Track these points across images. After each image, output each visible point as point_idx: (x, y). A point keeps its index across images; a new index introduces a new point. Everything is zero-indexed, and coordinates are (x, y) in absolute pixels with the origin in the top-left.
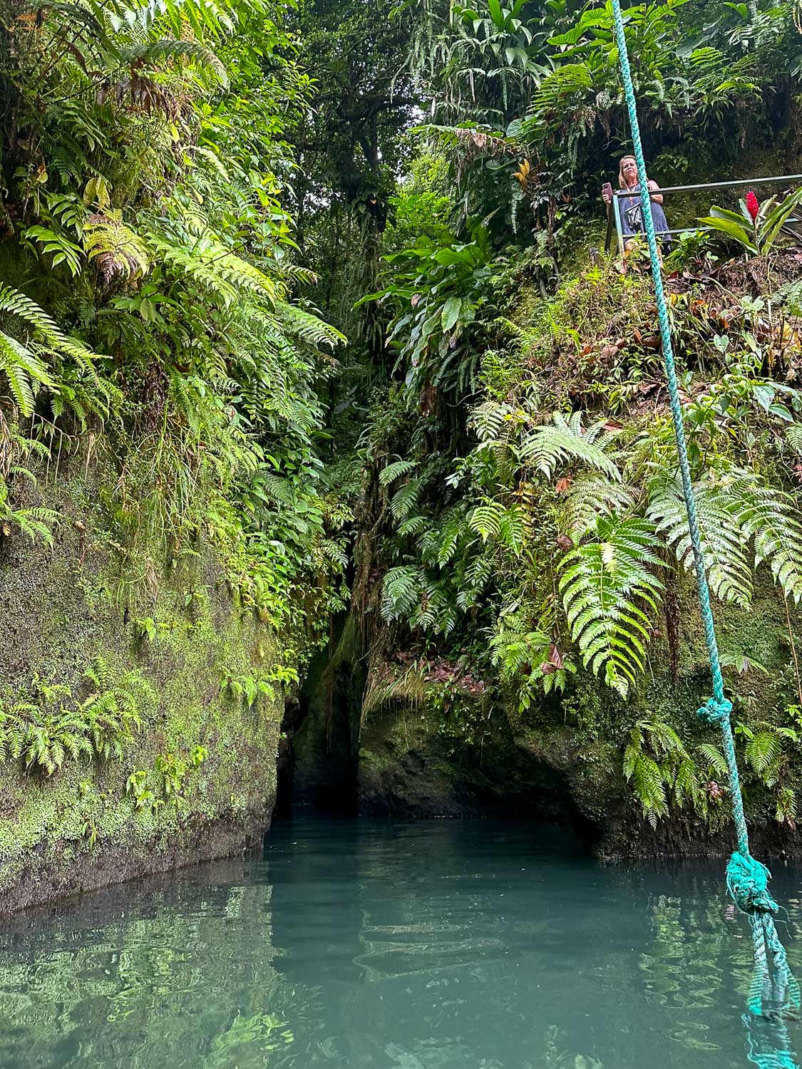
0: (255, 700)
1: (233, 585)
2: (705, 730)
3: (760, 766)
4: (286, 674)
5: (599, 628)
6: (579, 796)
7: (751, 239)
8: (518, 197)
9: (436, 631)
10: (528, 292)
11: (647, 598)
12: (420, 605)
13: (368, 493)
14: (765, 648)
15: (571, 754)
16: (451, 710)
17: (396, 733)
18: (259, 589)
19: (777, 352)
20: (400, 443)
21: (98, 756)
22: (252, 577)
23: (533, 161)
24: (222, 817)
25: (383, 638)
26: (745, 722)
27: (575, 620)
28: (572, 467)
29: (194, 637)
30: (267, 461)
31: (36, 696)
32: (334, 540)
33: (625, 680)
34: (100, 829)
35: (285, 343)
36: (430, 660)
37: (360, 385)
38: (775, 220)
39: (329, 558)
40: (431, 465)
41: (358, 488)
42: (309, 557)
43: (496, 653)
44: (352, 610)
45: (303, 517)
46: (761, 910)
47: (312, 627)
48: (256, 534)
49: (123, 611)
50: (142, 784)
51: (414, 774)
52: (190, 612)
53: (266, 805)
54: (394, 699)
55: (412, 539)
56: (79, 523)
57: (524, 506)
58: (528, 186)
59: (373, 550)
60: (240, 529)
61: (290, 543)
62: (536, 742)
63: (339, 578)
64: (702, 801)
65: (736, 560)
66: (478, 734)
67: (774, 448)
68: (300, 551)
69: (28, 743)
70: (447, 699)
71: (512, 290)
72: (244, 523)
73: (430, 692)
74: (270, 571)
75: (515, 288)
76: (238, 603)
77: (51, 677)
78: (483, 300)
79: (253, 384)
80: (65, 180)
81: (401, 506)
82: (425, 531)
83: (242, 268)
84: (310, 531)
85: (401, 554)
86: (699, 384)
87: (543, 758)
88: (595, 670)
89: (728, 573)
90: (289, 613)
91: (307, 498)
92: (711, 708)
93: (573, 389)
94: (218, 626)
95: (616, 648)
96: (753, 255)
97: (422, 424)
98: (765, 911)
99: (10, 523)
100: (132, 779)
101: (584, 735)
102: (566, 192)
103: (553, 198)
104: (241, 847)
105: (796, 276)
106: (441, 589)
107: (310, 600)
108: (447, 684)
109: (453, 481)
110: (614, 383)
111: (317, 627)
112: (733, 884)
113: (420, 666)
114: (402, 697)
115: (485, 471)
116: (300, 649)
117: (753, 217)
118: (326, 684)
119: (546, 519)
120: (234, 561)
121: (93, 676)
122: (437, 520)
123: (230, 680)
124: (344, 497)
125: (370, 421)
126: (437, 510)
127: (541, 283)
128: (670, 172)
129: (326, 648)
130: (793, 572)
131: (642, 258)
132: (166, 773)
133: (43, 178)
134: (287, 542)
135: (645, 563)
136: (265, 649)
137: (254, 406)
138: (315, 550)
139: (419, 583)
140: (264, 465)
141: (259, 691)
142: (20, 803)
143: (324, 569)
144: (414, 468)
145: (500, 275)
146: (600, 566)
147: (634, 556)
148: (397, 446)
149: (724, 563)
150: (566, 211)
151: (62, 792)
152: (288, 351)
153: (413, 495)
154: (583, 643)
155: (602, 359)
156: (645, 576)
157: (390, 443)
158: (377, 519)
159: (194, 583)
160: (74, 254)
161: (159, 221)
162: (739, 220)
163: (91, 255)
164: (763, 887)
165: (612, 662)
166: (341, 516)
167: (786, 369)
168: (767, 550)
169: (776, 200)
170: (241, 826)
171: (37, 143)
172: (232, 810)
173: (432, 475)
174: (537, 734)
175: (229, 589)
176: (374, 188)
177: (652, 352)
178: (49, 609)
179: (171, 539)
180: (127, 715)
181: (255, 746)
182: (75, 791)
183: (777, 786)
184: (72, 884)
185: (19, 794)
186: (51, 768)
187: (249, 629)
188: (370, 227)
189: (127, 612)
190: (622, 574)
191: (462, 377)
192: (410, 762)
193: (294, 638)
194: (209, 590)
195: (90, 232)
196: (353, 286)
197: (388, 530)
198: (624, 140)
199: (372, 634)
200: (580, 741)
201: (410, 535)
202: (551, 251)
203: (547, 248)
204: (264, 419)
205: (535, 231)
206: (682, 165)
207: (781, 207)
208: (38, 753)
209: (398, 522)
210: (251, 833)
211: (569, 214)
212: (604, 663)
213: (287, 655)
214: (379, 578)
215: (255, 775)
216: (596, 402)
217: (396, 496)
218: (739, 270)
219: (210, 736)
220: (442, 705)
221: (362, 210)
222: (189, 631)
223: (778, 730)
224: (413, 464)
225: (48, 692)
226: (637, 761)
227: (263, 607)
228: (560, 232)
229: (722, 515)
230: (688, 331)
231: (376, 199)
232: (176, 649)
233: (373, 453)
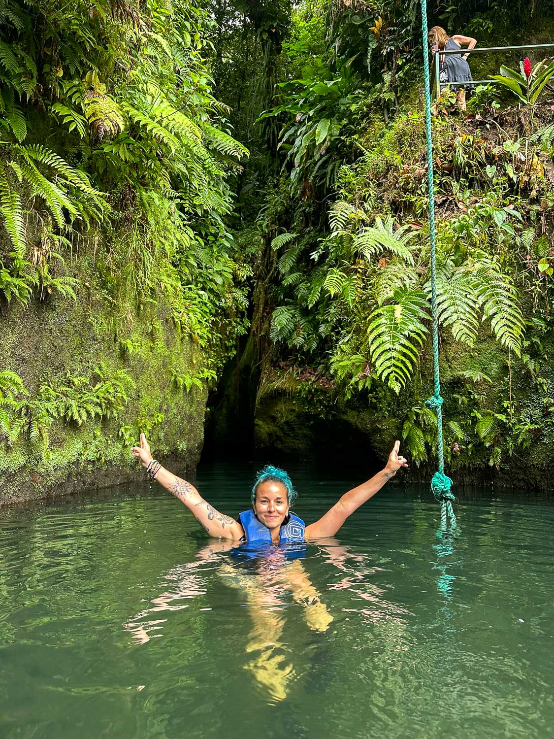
0: (191, 389)
1: (176, 320)
2: (454, 414)
3: (482, 435)
4: (209, 374)
5: (389, 355)
6: (376, 448)
7: (524, 91)
8: (373, 45)
9: (305, 349)
10: (375, 117)
11: (418, 338)
12: (295, 332)
13: (264, 255)
14: (495, 368)
15: (372, 424)
16: (312, 398)
17: (278, 411)
18: (192, 322)
19: (526, 179)
20: (286, 220)
21: (105, 416)
22: (188, 314)
23: (385, 18)
24: (172, 453)
25: (271, 352)
26: (478, 410)
27: (374, 350)
28: (385, 254)
29: (154, 351)
30: (197, 240)
31: (69, 383)
32: (240, 289)
33: (399, 385)
34: (106, 456)
35: (208, 155)
36: (300, 367)
37: (260, 172)
38: (541, 79)
39: (237, 301)
40: (307, 237)
41: (255, 250)
42: (223, 300)
43: (333, 367)
44: (252, 333)
45: (220, 273)
46: (446, 499)
47: (225, 344)
48: (190, 286)
49: (113, 335)
50: (128, 433)
51: (288, 435)
52: (151, 336)
53: (198, 448)
54: (277, 390)
55: (292, 287)
56: (87, 284)
57: (358, 275)
58: (381, 38)
59: (266, 294)
60: (179, 284)
61: (211, 291)
62: (353, 417)
63: (242, 313)
64: (448, 453)
65: (471, 317)
66: (328, 413)
67: (515, 243)
68: (217, 296)
69: (67, 409)
70: (310, 391)
71: (365, 116)
72: (181, 279)
73: (299, 387)
74: (199, 311)
75: (368, 114)
76: (179, 331)
77: (77, 373)
78: (345, 122)
79: (186, 186)
80: (72, 71)
81: (285, 265)
82: (301, 283)
83: (181, 120)
84: (224, 283)
85: (284, 298)
86: (474, 198)
87: (356, 426)
88: (383, 378)
89: (464, 325)
90: (210, 336)
91: (222, 260)
92: (432, 401)
93: (395, 197)
94: (168, 345)
95: (397, 367)
96: (524, 104)
97: (301, 206)
98: (448, 499)
99: (50, 285)
100: (123, 430)
101: (380, 415)
102: (407, 43)
103: (397, 48)
104: (184, 470)
105: (550, 122)
106: (309, 322)
107: (224, 327)
108: (310, 383)
109: (315, 256)
110: (420, 195)
111: (228, 344)
112: (434, 487)
113: (294, 371)
114: (282, 389)
115: (337, 249)
116: (218, 358)
117: (527, 76)
118: (233, 380)
119: (370, 285)
120: (177, 305)
121: (99, 373)
122: (309, 275)
123: (176, 377)
124: (248, 256)
125: (266, 202)
126: (310, 267)
127: (386, 111)
128: (479, 32)
129: (235, 358)
130: (504, 325)
131: (449, 104)
132: (141, 427)
133: (61, 74)
134: (209, 290)
135: (419, 318)
136: (196, 358)
137: (187, 202)
138: (227, 295)
139: (296, 317)
140: (194, 242)
141: (193, 383)
142: (64, 440)
143: (233, 308)
144: (295, 238)
145: (357, 103)
146: (392, 319)
147: (414, 313)
148: (283, 221)
149: (463, 320)
150: (405, 58)
151: (86, 436)
152: (210, 162)
153: (294, 258)
154: (378, 364)
155: (415, 178)
156: (419, 325)
157: (280, 219)
158: (269, 273)
159: (153, 318)
160: (80, 121)
161: (129, 93)
162: (518, 77)
163: (90, 121)
164: (448, 488)
165: (394, 374)
166: (245, 272)
167: (531, 190)
168: (491, 312)
169: (544, 64)
170: (183, 459)
171: (56, 50)
172: (178, 450)
173: (307, 243)
174: (354, 413)
175: (174, 322)
176: (274, 19)
177: (447, 175)
178: (73, 334)
179: (139, 293)
180: (119, 395)
181: (191, 415)
182: (91, 435)
183: (492, 446)
184: (93, 484)
185: (63, 435)
186: (80, 422)
187: (187, 346)
188: (271, 50)
189: (116, 336)
190: (406, 324)
191: (328, 176)
192: (285, 428)
193: (214, 351)
194: (162, 323)
195: (89, 104)
196: (257, 96)
197: (277, 280)
198: (449, 6)
199: (264, 349)
200: (378, 417)
201: (290, 285)
202: (393, 88)
203: (391, 85)
204: (193, 211)
205: (383, 72)
206: (489, 27)
207: (548, 69)
208: (72, 414)
209: (283, 276)
210: (189, 463)
211: (408, 61)
212: (389, 374)
213: (210, 362)
214: (269, 313)
215: (191, 431)
216: (409, 207)
217: (282, 258)
218: (513, 115)
219: (165, 408)
220: (307, 395)
221: (265, 37)
222: (151, 347)
223: (497, 415)
224: (294, 235)
225: (76, 381)
226: (410, 430)
227: (194, 333)
228: (401, 74)
229: (468, 290)
230: (471, 161)
231: (275, 28)
232: (144, 358)
233: (267, 226)
